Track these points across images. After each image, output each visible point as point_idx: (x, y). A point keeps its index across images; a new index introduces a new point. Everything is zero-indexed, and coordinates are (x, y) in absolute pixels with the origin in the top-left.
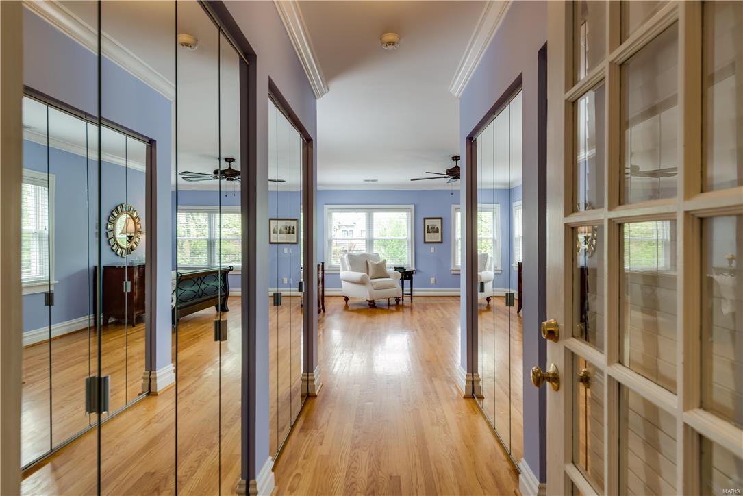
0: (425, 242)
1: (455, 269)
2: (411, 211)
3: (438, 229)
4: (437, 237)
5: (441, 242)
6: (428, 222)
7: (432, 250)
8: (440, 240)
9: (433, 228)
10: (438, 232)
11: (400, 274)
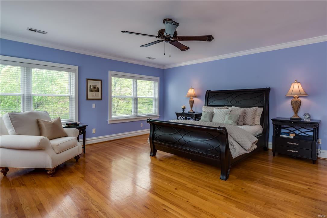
0: (88, 99)
1: (111, 120)
2: (75, 72)
3: (98, 89)
4: (98, 95)
5: (101, 99)
6: (91, 83)
7: (94, 106)
8: (100, 98)
9: (94, 88)
10: (98, 91)
11: (77, 130)
